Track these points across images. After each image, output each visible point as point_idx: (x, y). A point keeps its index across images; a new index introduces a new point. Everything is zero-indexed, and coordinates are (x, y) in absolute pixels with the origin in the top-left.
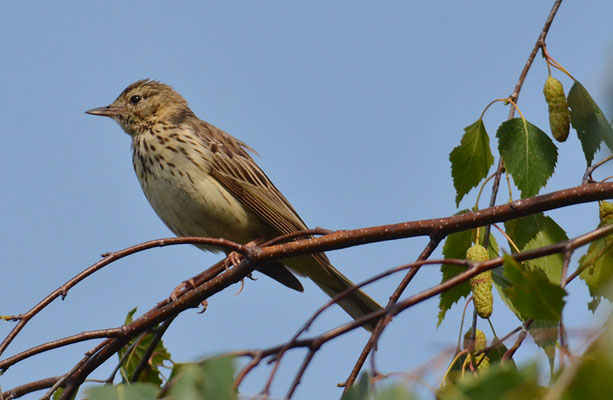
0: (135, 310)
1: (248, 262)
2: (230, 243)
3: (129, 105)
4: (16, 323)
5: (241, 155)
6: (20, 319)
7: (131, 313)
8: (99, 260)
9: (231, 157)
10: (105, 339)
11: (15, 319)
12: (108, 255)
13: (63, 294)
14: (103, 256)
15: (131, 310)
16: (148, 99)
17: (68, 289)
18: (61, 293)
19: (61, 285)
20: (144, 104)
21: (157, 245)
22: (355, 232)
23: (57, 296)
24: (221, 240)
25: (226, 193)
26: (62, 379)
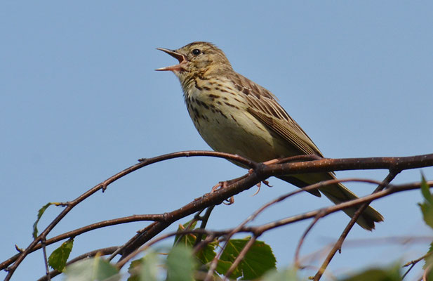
1: (256, 175)
3: (190, 54)
4: (64, 208)
5: (266, 96)
6: (67, 205)
8: (136, 163)
9: (259, 98)
10: (151, 222)
11: (63, 205)
12: (143, 160)
13: (103, 188)
14: (139, 160)
16: (206, 55)
17: (108, 184)
18: (102, 187)
19: (102, 181)
20: (202, 57)
21: (183, 155)
23: (98, 189)
24: (236, 156)
25: (260, 125)
26: (119, 250)
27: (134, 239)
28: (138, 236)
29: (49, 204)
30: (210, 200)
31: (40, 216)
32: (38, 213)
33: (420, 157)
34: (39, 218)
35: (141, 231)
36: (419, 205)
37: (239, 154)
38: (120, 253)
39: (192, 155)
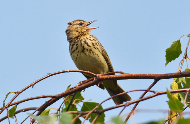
0: (70, 85)
1: (97, 80)
2: (91, 73)
6: (17, 93)
7: (69, 86)
8: (47, 75)
10: (51, 98)
11: (16, 93)
12: (49, 74)
13: (33, 86)
14: (48, 74)
15: (69, 85)
17: (34, 84)
18: (32, 85)
19: (32, 83)
21: (66, 72)
22: (131, 75)
23: (30, 86)
24: (89, 72)
26: (37, 109)
27: (44, 105)
28: (45, 103)
29: (10, 93)
30: (77, 89)
31: (6, 97)
32: (6, 96)
33: (168, 74)
34: (6, 98)
35: (47, 101)
36: (167, 102)
37: (90, 71)
38: (38, 110)
39: (70, 71)
